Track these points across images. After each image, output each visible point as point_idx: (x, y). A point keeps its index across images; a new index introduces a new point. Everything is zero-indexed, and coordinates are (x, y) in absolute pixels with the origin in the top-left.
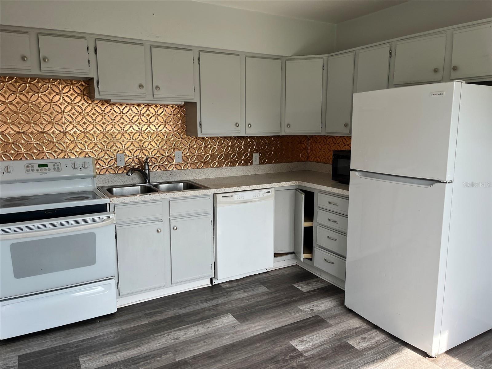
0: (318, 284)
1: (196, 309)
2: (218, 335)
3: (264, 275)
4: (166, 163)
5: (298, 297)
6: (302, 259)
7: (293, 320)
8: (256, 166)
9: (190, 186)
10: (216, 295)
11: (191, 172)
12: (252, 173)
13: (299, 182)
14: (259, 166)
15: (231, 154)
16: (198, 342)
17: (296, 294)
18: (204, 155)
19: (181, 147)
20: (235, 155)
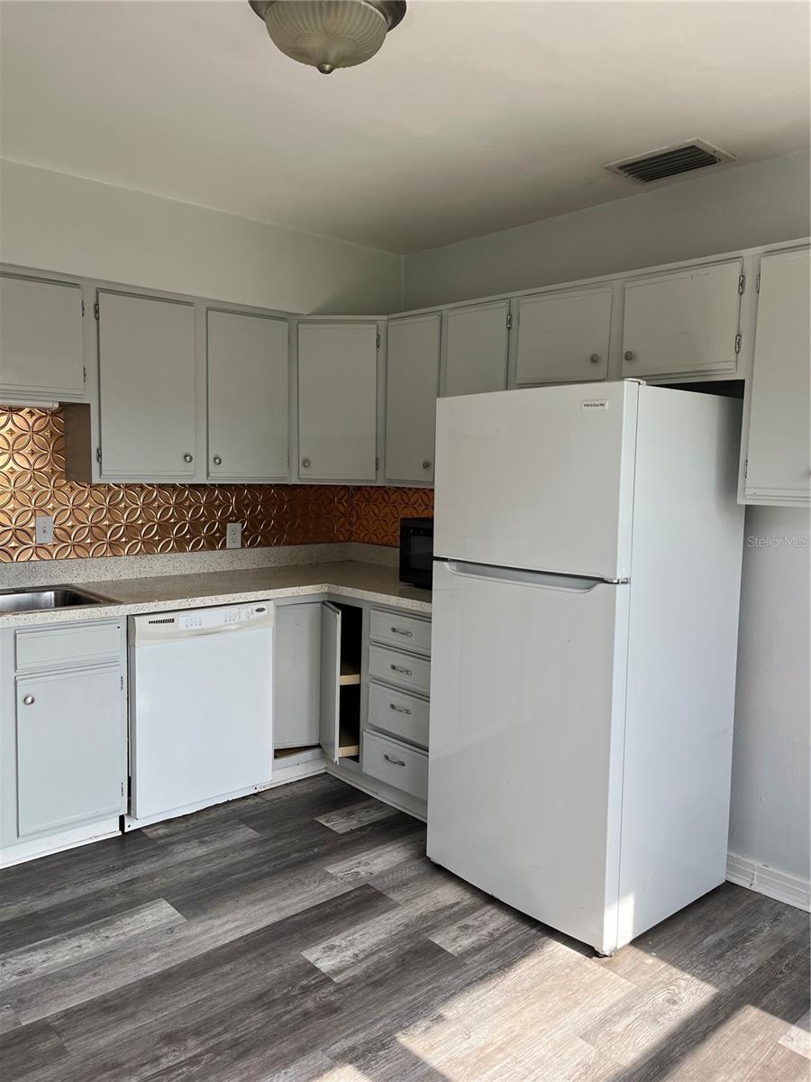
0: (372, 812)
1: (77, 896)
2: (129, 954)
3: (250, 802)
4: (13, 544)
5: (326, 847)
6: (336, 759)
7: (312, 900)
8: (235, 551)
9: (70, 598)
10: (132, 856)
11: (77, 566)
12: (227, 567)
13: (331, 585)
14: (240, 550)
15: (175, 524)
16: (79, 975)
17: (321, 840)
18: (110, 526)
19: (50, 506)
20: (184, 525)
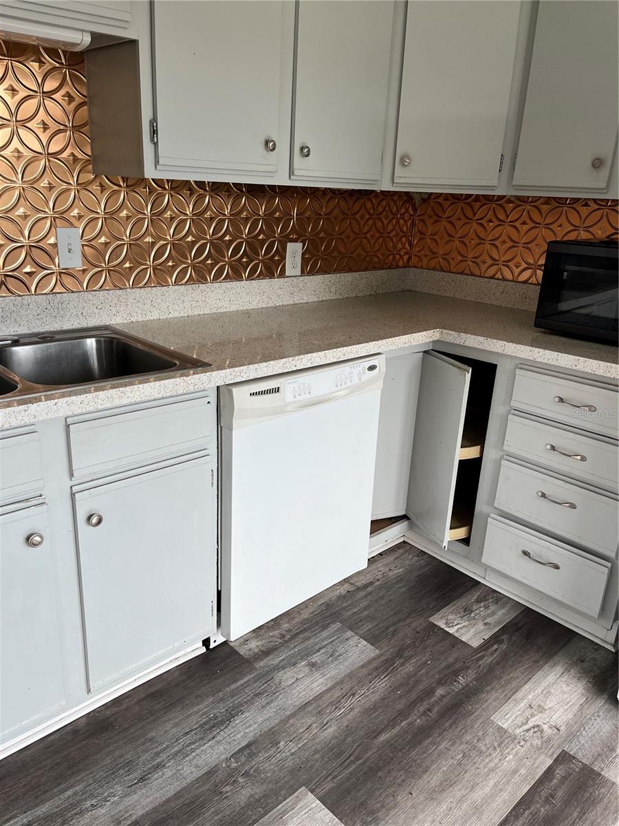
0: (492, 608)
4: (28, 269)
5: (471, 674)
6: (445, 544)
8: (295, 280)
11: (115, 300)
12: (287, 300)
13: (445, 331)
14: (301, 278)
15: (231, 242)
19: (75, 212)
20: (240, 245)
